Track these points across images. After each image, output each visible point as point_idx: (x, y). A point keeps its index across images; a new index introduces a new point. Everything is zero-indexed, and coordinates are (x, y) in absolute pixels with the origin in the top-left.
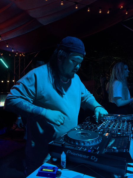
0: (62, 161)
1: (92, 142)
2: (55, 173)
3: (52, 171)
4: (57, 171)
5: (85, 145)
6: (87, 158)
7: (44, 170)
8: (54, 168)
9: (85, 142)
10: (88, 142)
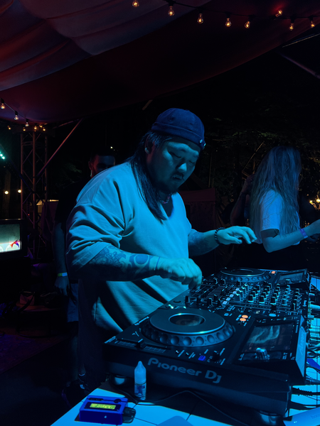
0: (138, 384)
1: (209, 336)
2: (120, 411)
3: (113, 407)
4: (126, 408)
5: (191, 346)
6: (197, 374)
7: (93, 405)
8: (117, 401)
9: (192, 338)
10: (200, 337)
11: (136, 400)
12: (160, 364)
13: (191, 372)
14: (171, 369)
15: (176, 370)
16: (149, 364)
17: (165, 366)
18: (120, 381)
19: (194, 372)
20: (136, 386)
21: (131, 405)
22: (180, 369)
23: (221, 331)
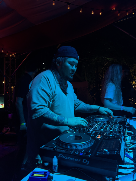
0: (54, 166)
1: (84, 145)
2: (46, 177)
3: (43, 176)
4: (49, 176)
5: (77, 149)
6: (79, 161)
7: (35, 175)
8: (45, 173)
9: (77, 145)
10: (80, 145)
11: (53, 172)
12: (63, 157)
13: (76, 160)
14: (68, 159)
15: (70, 159)
16: (59, 157)
17: (66, 158)
18: (46, 164)
19: (78, 160)
20: (53, 166)
21: (51, 174)
22: (72, 159)
23: (89, 142)
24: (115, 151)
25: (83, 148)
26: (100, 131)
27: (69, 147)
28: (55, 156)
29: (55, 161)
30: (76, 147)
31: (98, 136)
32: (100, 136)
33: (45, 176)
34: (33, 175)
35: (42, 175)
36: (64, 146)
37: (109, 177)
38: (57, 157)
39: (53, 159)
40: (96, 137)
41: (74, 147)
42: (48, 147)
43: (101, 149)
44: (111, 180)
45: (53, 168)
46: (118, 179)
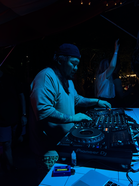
4: (71, 169)
7: (58, 170)
8: (66, 167)
12: (81, 151)
13: (94, 153)
14: (86, 152)
15: (88, 152)
16: (77, 151)
17: (84, 152)
18: (64, 159)
19: (96, 152)
20: (72, 161)
22: (90, 152)
23: (101, 136)
24: (127, 141)
25: (97, 141)
26: (106, 124)
27: (84, 142)
28: (74, 151)
29: (74, 155)
30: (91, 141)
31: (105, 129)
32: (107, 129)
33: (68, 170)
34: (56, 170)
35: (65, 170)
36: (79, 141)
37: (125, 164)
38: (75, 152)
39: (72, 154)
40: (104, 130)
41: (89, 142)
42: (64, 143)
43: (114, 141)
44: (126, 167)
45: (73, 162)
46: (133, 165)
